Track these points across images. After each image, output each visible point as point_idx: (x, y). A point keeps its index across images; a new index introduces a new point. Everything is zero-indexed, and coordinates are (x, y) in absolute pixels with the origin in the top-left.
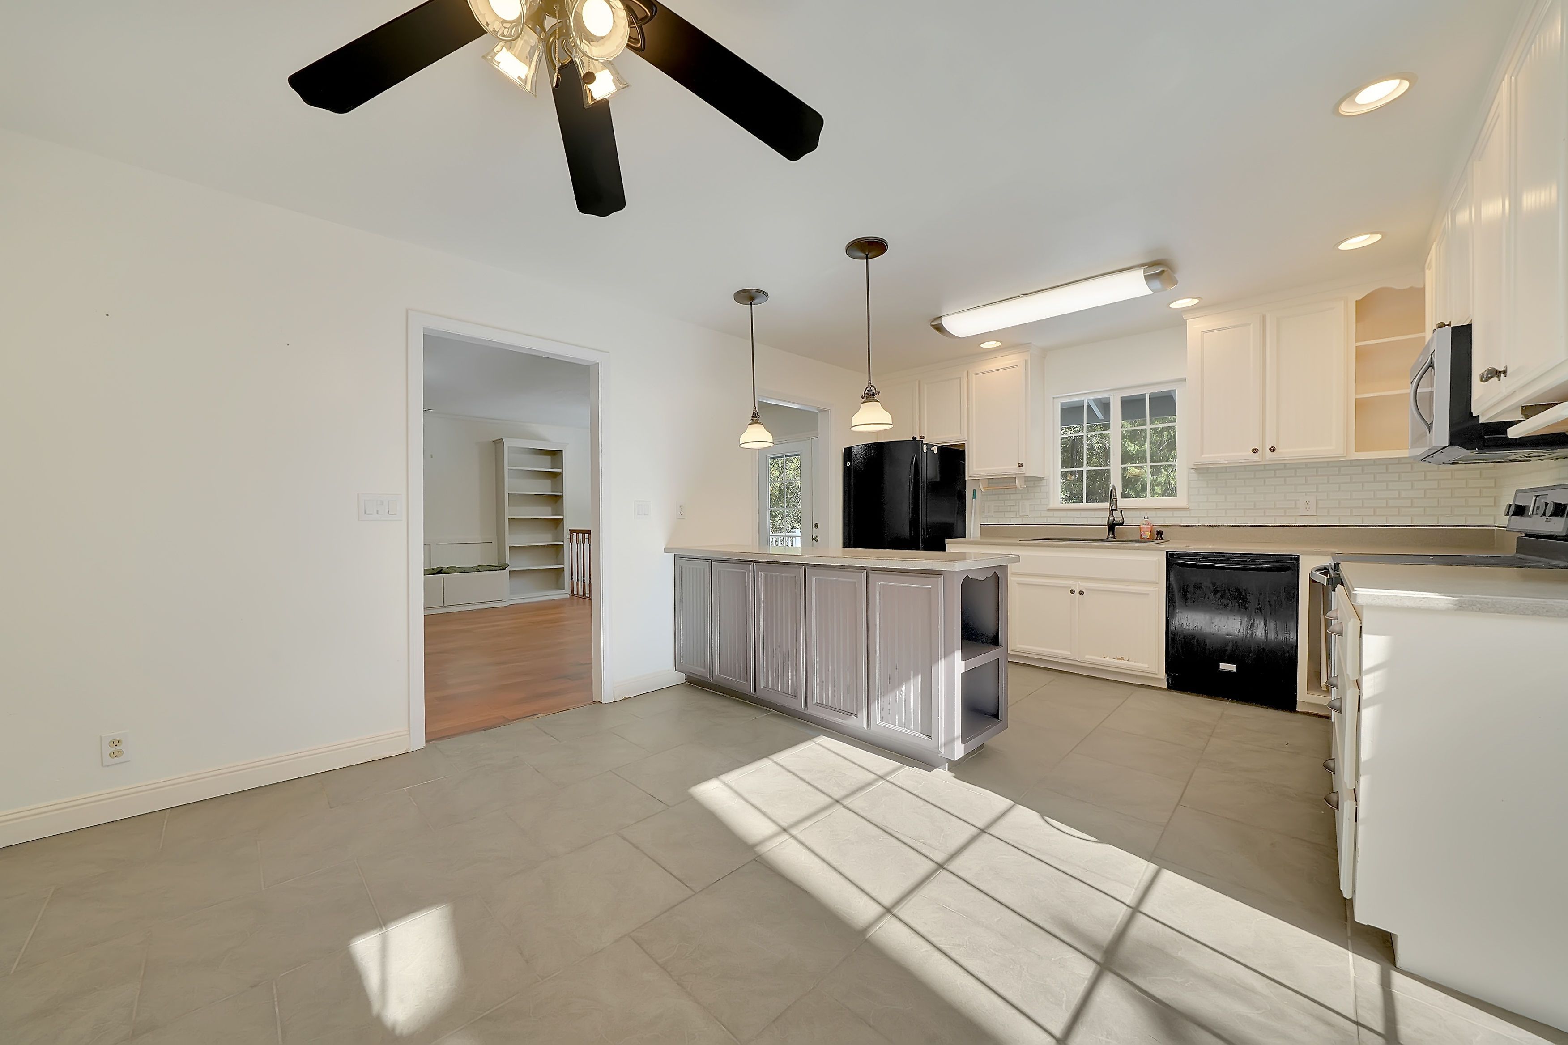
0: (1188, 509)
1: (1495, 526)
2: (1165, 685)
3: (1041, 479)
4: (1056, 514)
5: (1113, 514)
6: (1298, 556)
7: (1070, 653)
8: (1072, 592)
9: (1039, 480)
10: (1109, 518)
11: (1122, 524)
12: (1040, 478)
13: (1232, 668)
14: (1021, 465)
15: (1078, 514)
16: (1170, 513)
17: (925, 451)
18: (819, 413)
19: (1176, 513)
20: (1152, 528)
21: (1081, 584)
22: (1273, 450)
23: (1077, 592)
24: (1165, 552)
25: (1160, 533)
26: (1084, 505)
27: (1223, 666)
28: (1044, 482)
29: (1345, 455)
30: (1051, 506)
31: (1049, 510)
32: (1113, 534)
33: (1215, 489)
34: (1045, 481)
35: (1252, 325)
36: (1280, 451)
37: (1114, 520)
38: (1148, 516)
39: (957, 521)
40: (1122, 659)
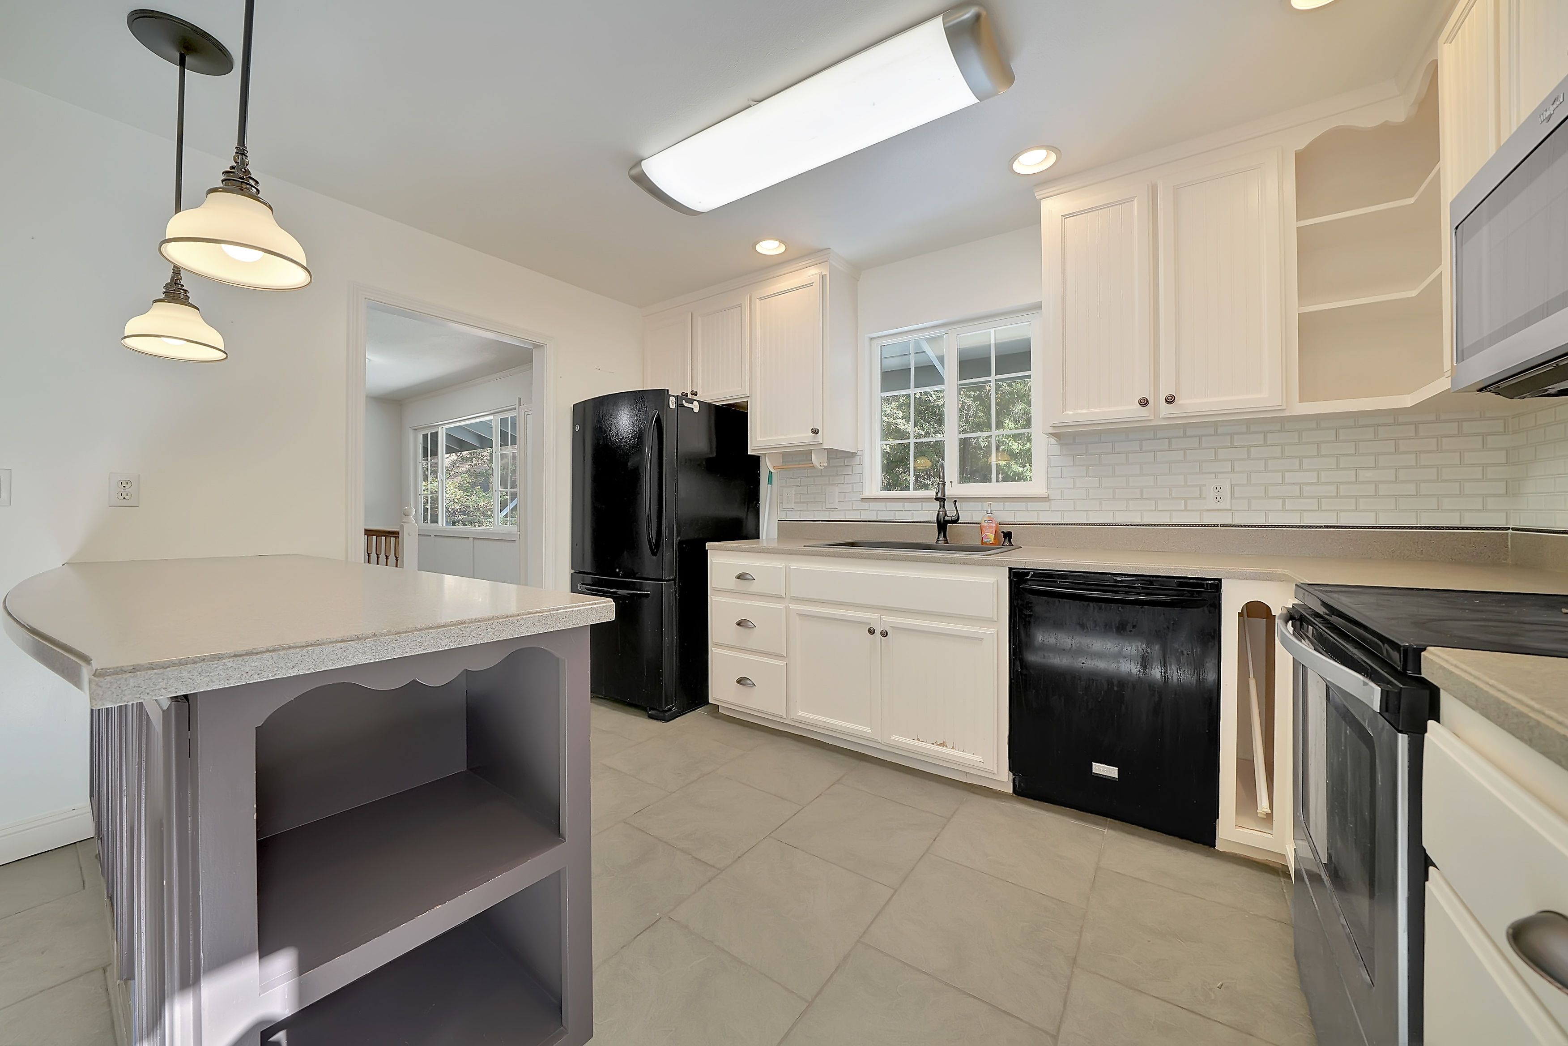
0: (1046, 499)
1: (1509, 528)
2: (1010, 790)
3: (853, 455)
4: (873, 505)
5: (944, 505)
6: (1220, 580)
7: (870, 731)
8: (872, 632)
9: (850, 457)
10: (939, 512)
11: (956, 521)
12: (852, 453)
13: (1111, 772)
14: (815, 432)
15: (899, 505)
16: (1022, 505)
17: (672, 405)
18: (534, 350)
19: (1031, 505)
20: (997, 526)
21: (884, 618)
22: (1170, 400)
23: (878, 632)
24: (1007, 569)
25: (1008, 535)
26: (912, 493)
27: (1099, 769)
28: (857, 460)
29: (1284, 407)
30: (867, 494)
31: (863, 500)
32: (945, 536)
33: (1085, 468)
34: (858, 458)
35: (1136, 200)
36: (1180, 402)
37: (946, 515)
38: (992, 509)
39: (747, 515)
40: (944, 745)
